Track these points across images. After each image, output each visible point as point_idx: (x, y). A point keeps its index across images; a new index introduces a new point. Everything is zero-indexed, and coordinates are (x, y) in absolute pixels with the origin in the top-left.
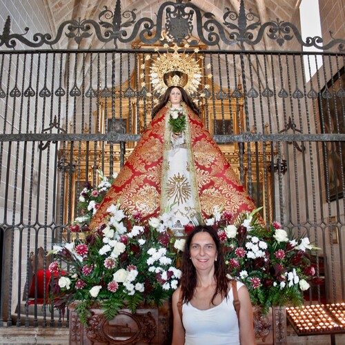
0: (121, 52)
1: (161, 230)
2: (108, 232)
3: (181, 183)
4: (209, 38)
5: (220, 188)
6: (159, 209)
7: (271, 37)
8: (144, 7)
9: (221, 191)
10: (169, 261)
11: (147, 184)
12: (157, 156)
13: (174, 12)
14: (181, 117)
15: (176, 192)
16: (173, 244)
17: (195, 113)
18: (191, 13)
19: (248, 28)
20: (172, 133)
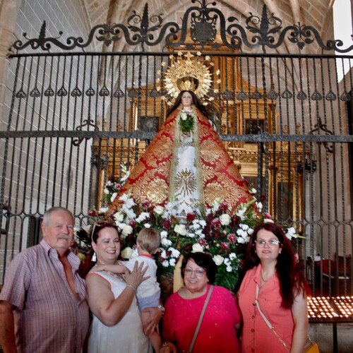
0: (148, 54)
1: (165, 216)
2: (118, 217)
3: (188, 177)
4: (232, 42)
5: (223, 182)
6: (167, 200)
7: (292, 41)
8: (178, 7)
9: (223, 185)
10: (170, 243)
11: (157, 177)
12: (167, 153)
13: (199, 17)
14: (190, 119)
15: (183, 185)
16: (173, 228)
17: (204, 115)
18: (215, 17)
19: (269, 32)
20: (182, 133)
